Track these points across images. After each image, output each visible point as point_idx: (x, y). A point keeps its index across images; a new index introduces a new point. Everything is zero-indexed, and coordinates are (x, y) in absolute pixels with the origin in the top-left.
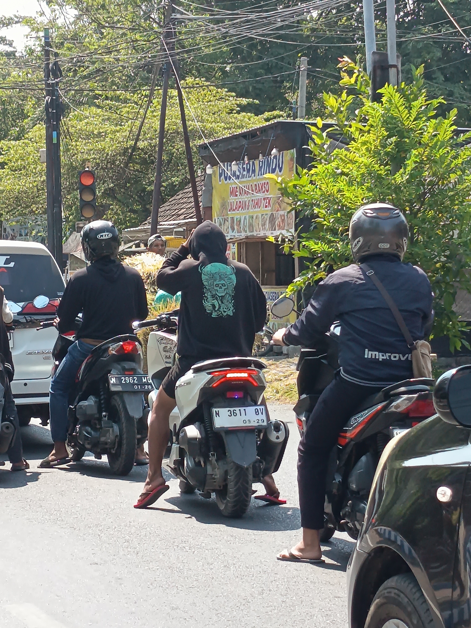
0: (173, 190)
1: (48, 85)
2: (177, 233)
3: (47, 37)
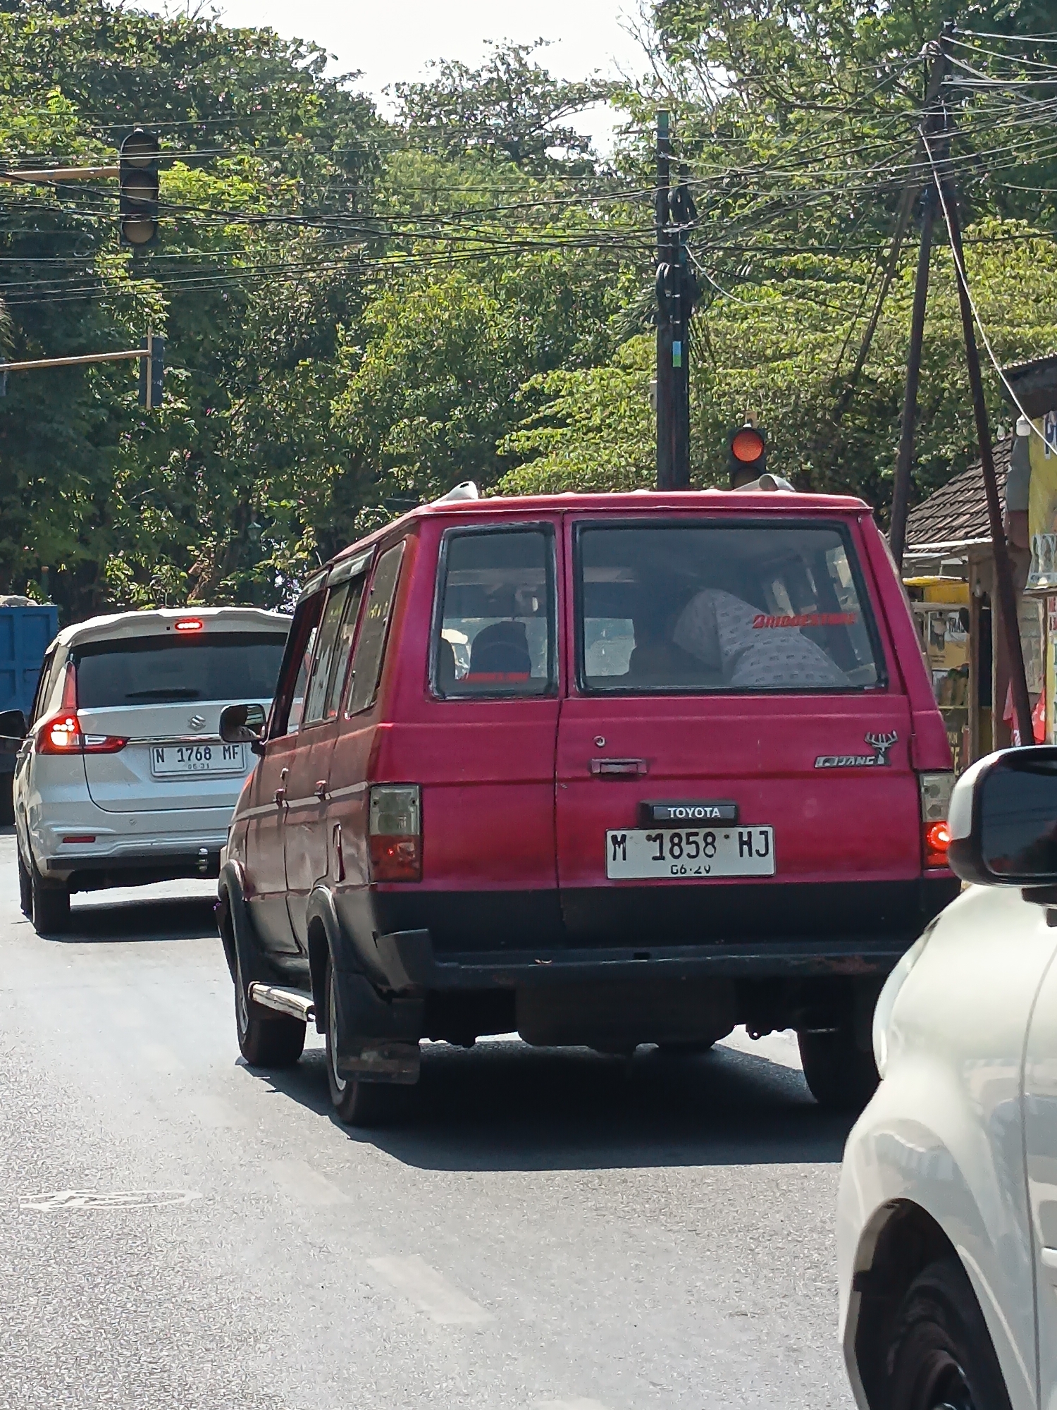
0: (941, 473)
1: (664, 238)
2: (949, 570)
3: (663, 130)
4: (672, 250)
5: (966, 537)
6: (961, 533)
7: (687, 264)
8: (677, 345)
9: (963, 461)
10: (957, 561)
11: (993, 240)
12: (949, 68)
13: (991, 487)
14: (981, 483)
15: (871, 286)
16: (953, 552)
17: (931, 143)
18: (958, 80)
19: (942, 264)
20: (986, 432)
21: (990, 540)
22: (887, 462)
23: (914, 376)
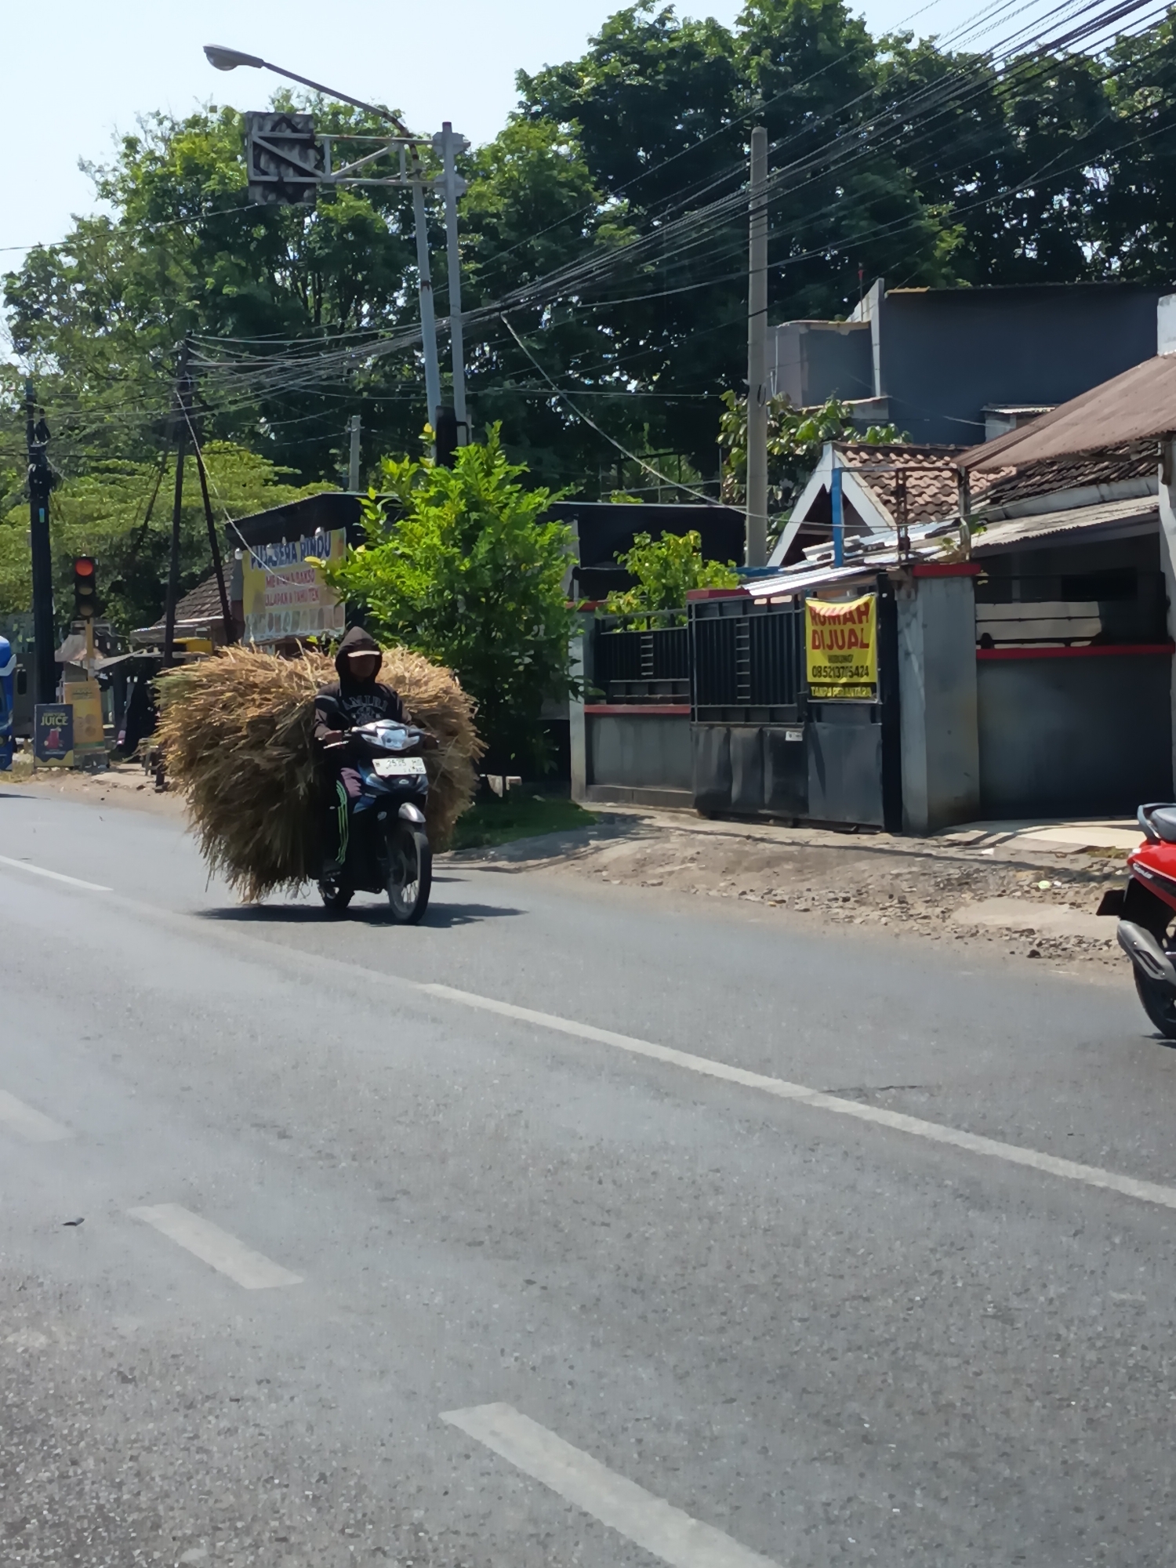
0: (194, 582)
1: (32, 450)
2: (200, 634)
3: (29, 388)
4: (37, 456)
5: (209, 615)
6: (206, 613)
7: (46, 464)
8: (42, 511)
9: (206, 575)
10: (204, 629)
11: (219, 453)
12: (191, 356)
13: (222, 589)
14: (216, 586)
15: (151, 477)
16: (201, 624)
17: (182, 398)
18: (196, 363)
19: (191, 466)
20: (218, 559)
21: (221, 617)
22: (164, 575)
23: (176, 528)
